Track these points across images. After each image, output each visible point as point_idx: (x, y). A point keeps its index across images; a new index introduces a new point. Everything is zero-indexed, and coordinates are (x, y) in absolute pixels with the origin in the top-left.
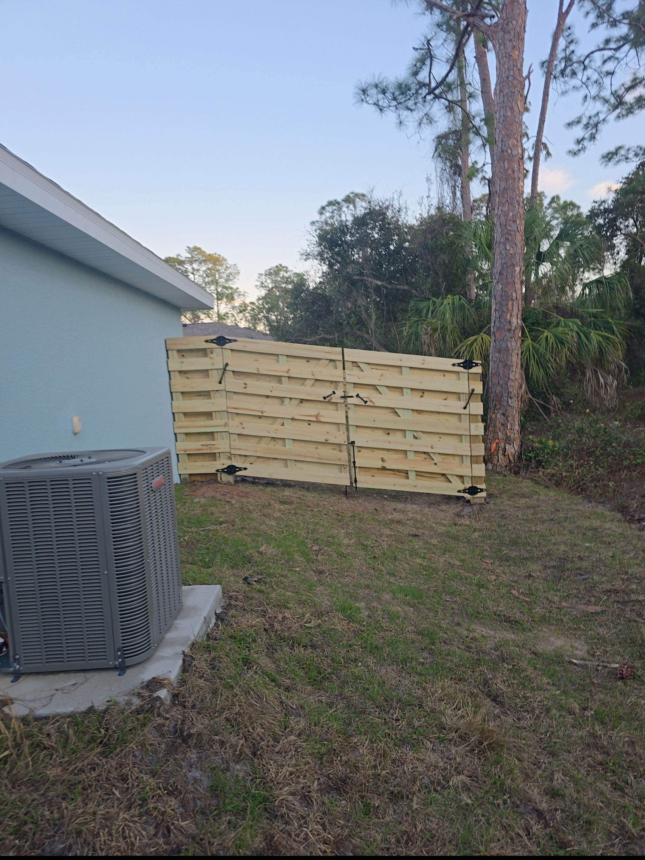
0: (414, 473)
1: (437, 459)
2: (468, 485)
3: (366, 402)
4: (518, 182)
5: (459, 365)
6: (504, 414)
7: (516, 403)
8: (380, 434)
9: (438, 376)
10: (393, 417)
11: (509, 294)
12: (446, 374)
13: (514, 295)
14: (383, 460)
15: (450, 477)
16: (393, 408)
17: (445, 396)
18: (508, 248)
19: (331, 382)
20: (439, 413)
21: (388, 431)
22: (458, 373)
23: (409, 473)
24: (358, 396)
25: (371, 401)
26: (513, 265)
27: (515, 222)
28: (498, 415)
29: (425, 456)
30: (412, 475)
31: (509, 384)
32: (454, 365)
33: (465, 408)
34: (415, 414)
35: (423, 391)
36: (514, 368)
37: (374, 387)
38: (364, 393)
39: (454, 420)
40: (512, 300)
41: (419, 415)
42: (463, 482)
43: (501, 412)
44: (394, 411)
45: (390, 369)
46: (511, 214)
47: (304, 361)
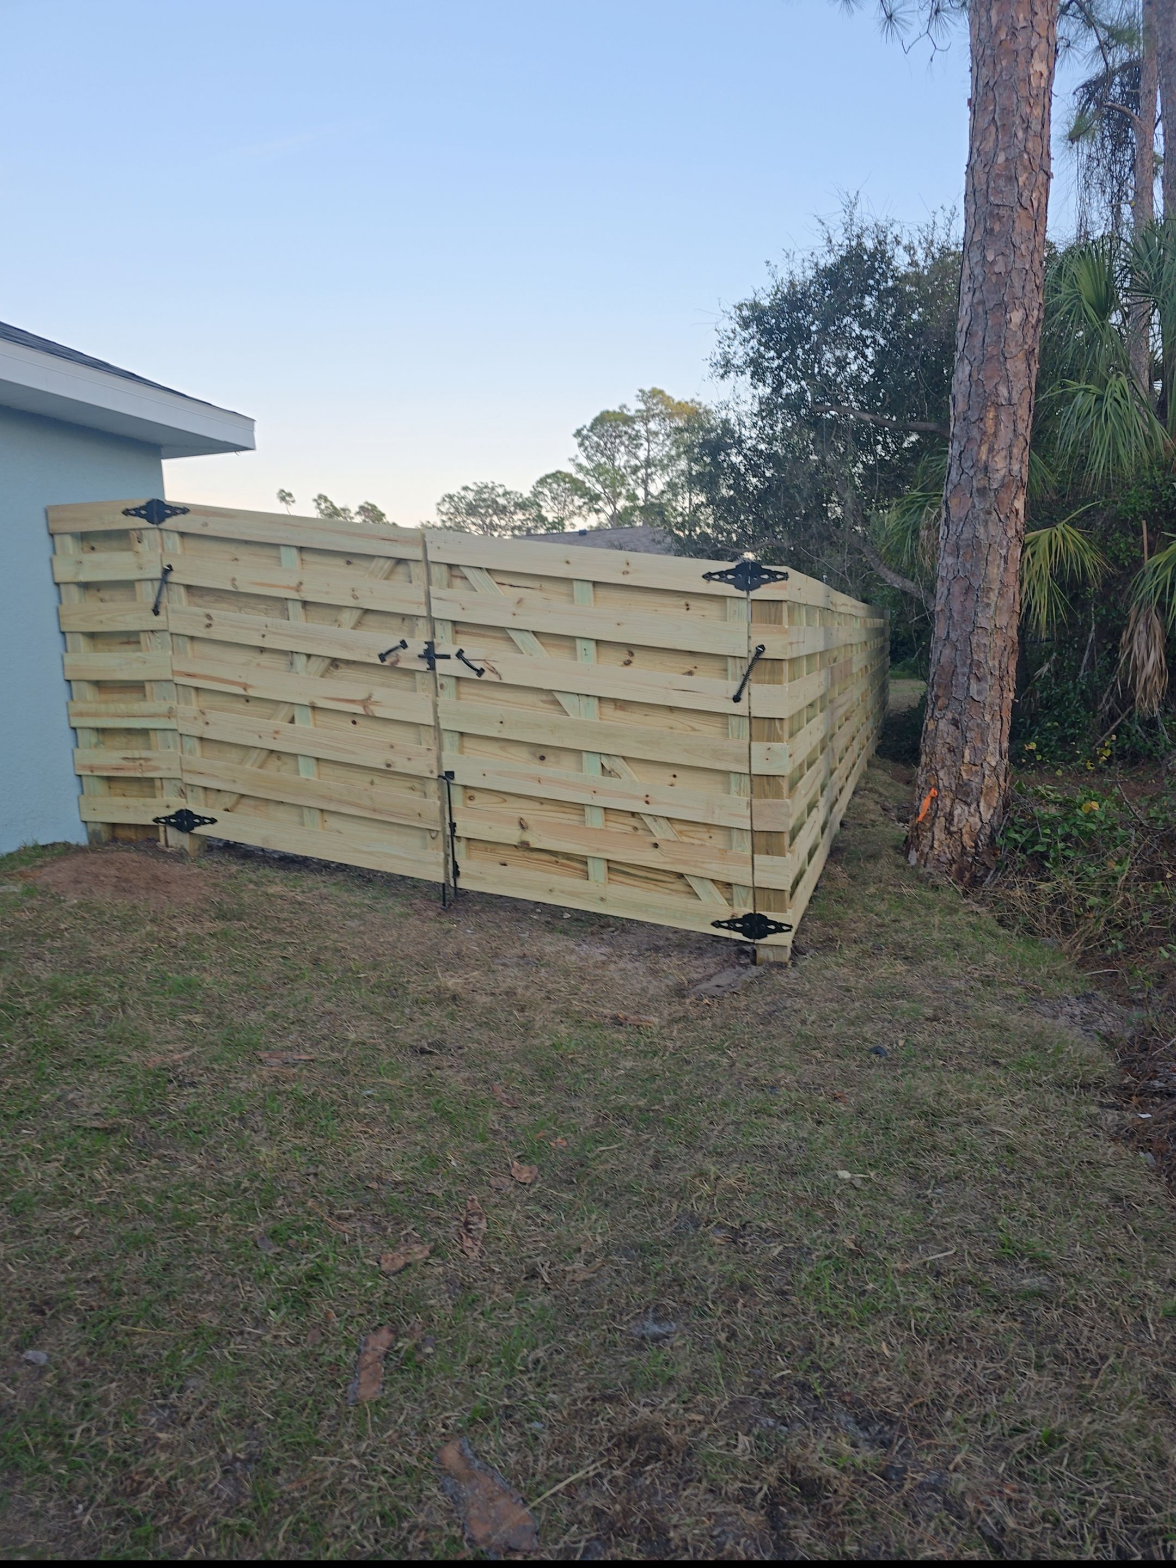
0: (604, 865)
1: (662, 832)
2: (743, 910)
3: (480, 672)
4: (1029, 63)
5: (722, 574)
6: (955, 723)
7: (995, 693)
8: (521, 761)
9: (672, 609)
10: (546, 713)
11: (989, 387)
12: (693, 603)
13: (1003, 391)
14: (523, 826)
15: (696, 886)
16: (550, 691)
17: (689, 663)
18: (990, 258)
19: (404, 617)
20: (672, 709)
21: (541, 753)
22: (721, 598)
23: (590, 862)
24: (460, 654)
25: (493, 670)
26: (1003, 307)
27: (1013, 179)
28: (942, 725)
29: (634, 822)
30: (597, 870)
31: (974, 640)
32: (708, 576)
33: (737, 699)
34: (609, 710)
35: (631, 649)
36: (993, 596)
37: (501, 632)
38: (475, 649)
39: (709, 730)
40: (998, 406)
41: (620, 714)
42: (730, 901)
43: (950, 716)
44: (551, 696)
45: (546, 585)
46: (1001, 159)
47: (341, 562)
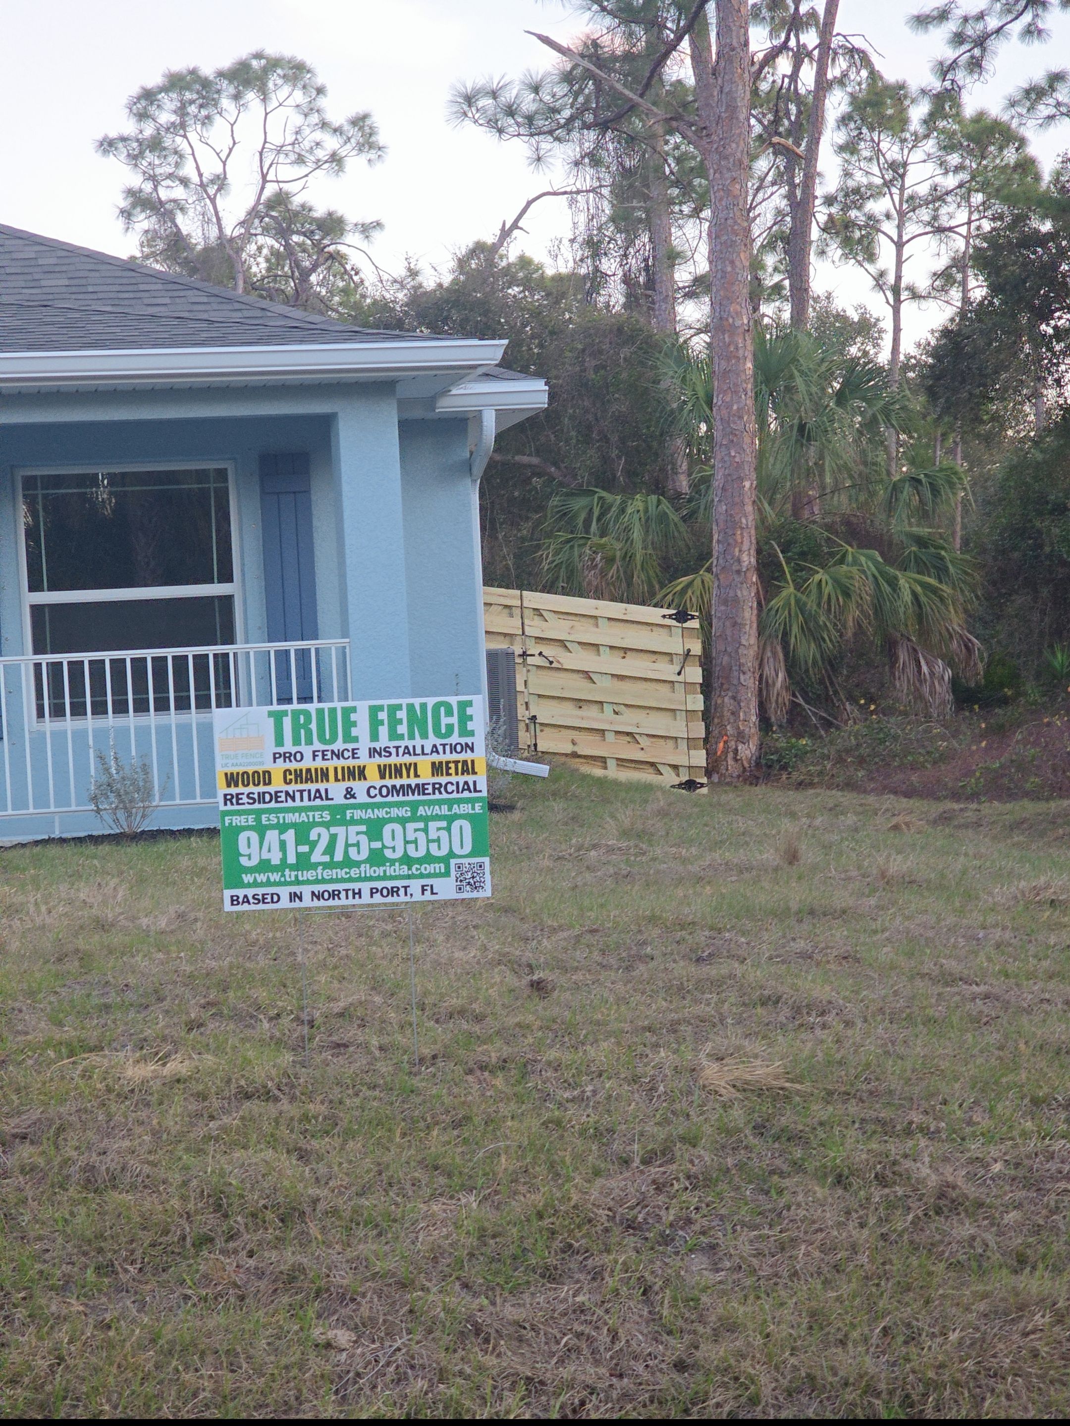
0: (614, 761)
1: (644, 742)
2: (684, 778)
3: (551, 663)
5: (670, 616)
6: (734, 698)
7: (752, 681)
8: (569, 708)
9: (644, 632)
10: (584, 683)
11: (738, 517)
12: (654, 628)
13: (744, 521)
14: (574, 743)
15: (660, 767)
16: (587, 672)
17: (654, 657)
19: (506, 635)
20: (646, 680)
21: (579, 703)
22: (669, 627)
23: (608, 760)
24: (540, 654)
25: (558, 662)
26: (741, 479)
27: (741, 417)
28: (726, 699)
29: (628, 738)
30: (611, 763)
31: (740, 651)
32: (664, 616)
33: (679, 674)
34: (616, 681)
35: (626, 650)
36: (747, 627)
37: (561, 642)
38: (549, 651)
39: (664, 689)
40: (742, 527)
41: (620, 683)
42: (678, 775)
43: (730, 694)
44: (587, 675)
45: (582, 619)
46: (735, 407)
